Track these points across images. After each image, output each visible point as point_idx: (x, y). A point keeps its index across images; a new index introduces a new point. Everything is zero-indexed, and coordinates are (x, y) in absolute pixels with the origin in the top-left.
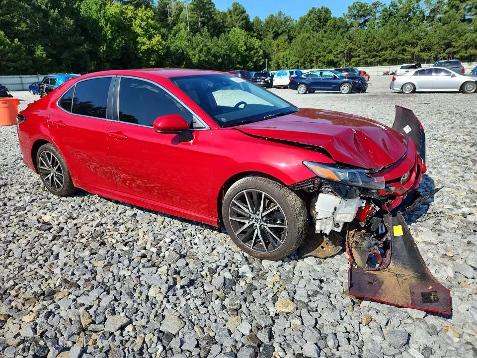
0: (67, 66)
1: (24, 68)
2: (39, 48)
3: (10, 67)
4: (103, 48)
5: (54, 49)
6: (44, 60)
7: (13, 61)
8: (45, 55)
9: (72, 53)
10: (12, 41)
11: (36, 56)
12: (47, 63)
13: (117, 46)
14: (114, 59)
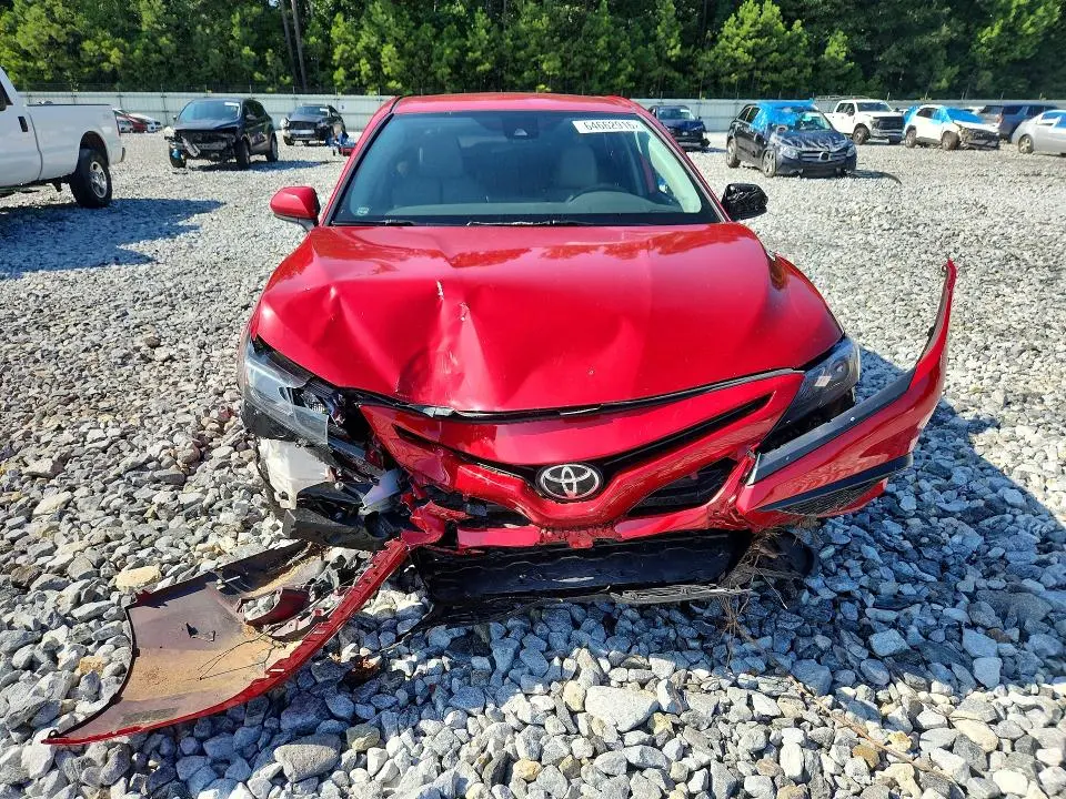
0: (884, 80)
1: (792, 84)
2: (836, 40)
3: (765, 83)
4: (991, 33)
5: (869, 39)
6: (839, 67)
7: (776, 70)
8: (844, 54)
9: (907, 47)
10: (789, 28)
11: (826, 57)
12: (841, 72)
13: (1032, 24)
14: (1014, 62)
